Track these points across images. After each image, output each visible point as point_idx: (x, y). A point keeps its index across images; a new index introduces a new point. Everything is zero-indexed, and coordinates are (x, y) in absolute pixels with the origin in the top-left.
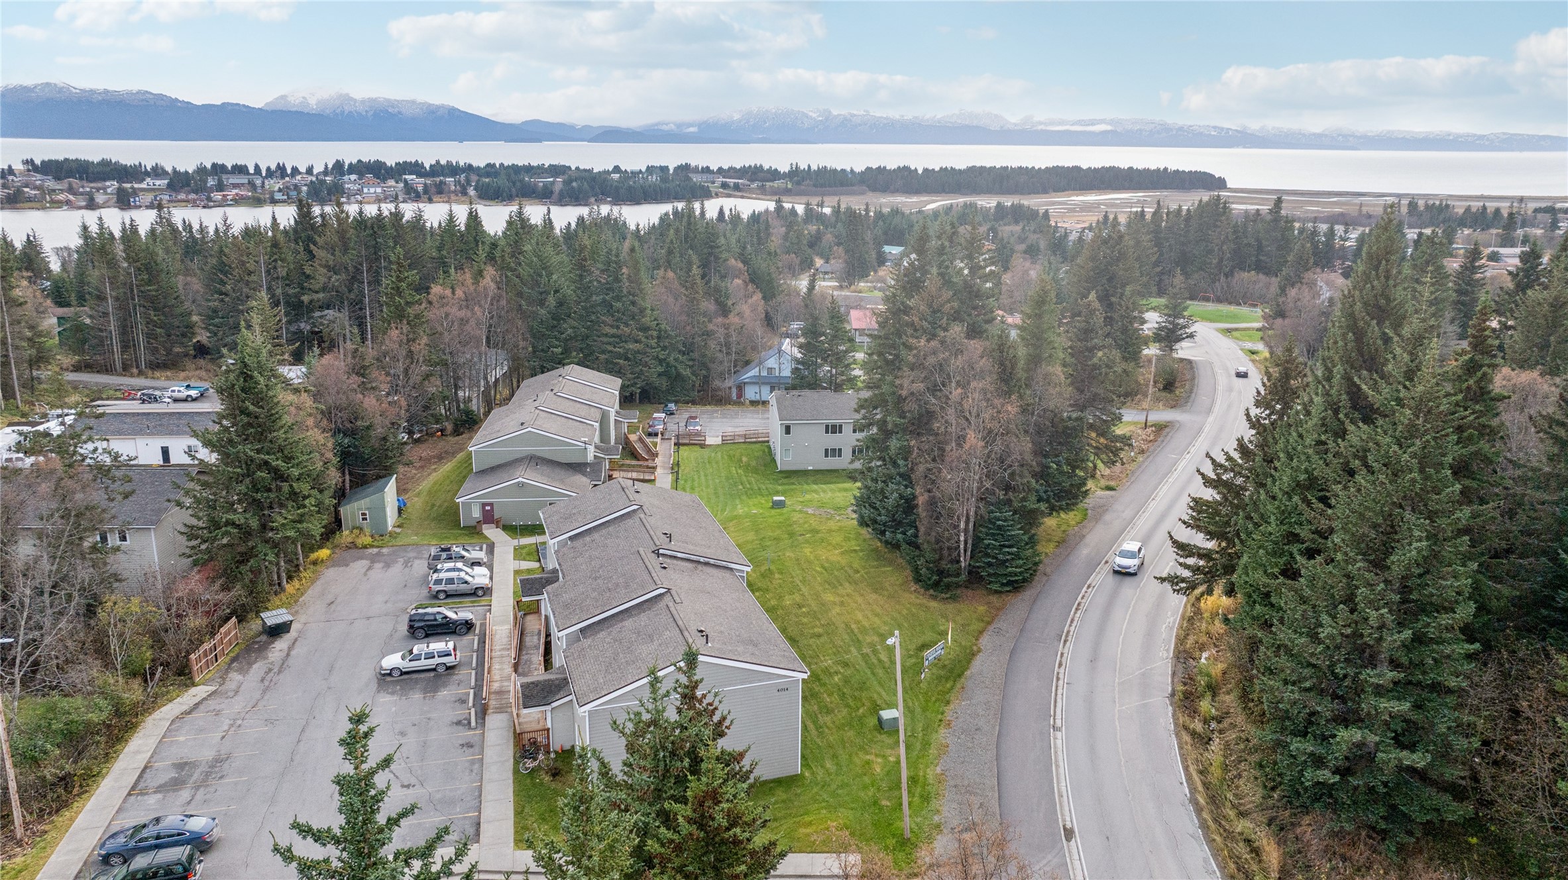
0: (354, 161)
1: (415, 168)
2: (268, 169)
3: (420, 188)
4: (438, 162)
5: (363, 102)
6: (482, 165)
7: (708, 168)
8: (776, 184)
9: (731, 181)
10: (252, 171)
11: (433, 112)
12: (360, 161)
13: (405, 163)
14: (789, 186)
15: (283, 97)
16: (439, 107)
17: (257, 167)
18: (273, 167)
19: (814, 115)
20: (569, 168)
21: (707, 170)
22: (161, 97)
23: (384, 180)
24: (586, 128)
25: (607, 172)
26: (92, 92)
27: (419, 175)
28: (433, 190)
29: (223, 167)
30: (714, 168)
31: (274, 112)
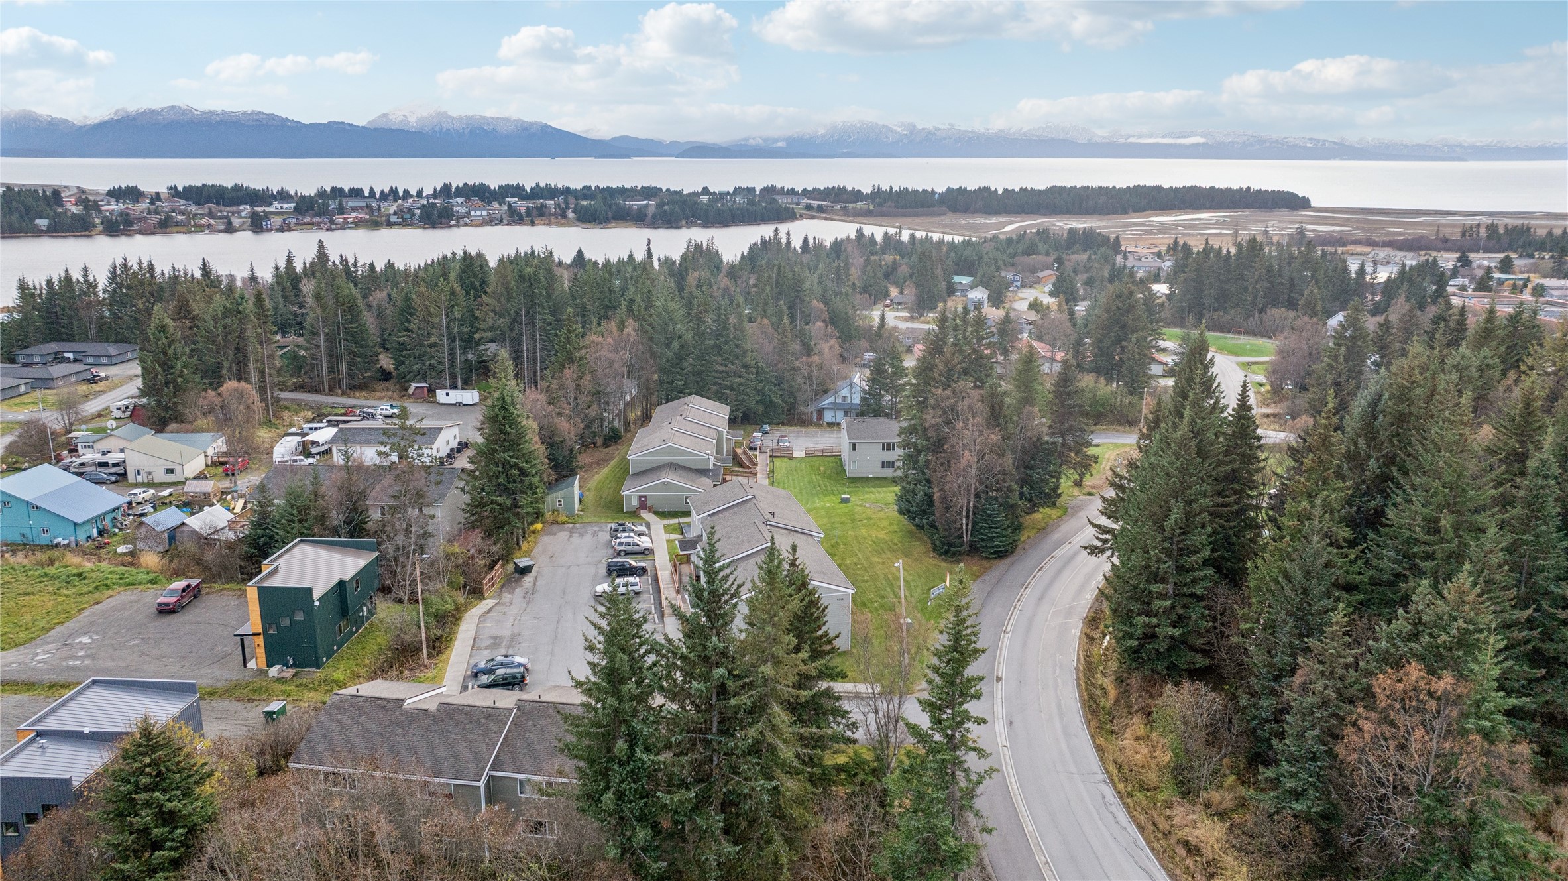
0: (461, 185)
1: (516, 190)
2: (382, 192)
3: (523, 211)
4: (538, 185)
5: (460, 119)
6: (579, 187)
7: (793, 189)
8: (859, 205)
9: (815, 203)
10: (367, 194)
11: (526, 129)
12: (465, 184)
13: (507, 185)
14: (871, 207)
15: (385, 115)
16: (532, 124)
17: (372, 190)
18: (387, 190)
19: (899, 129)
20: (660, 189)
21: (792, 192)
22: (272, 117)
23: (489, 203)
24: (674, 143)
25: (697, 194)
26: (212, 113)
27: (521, 198)
28: (535, 213)
29: (341, 190)
30: (799, 189)
31: (376, 129)
